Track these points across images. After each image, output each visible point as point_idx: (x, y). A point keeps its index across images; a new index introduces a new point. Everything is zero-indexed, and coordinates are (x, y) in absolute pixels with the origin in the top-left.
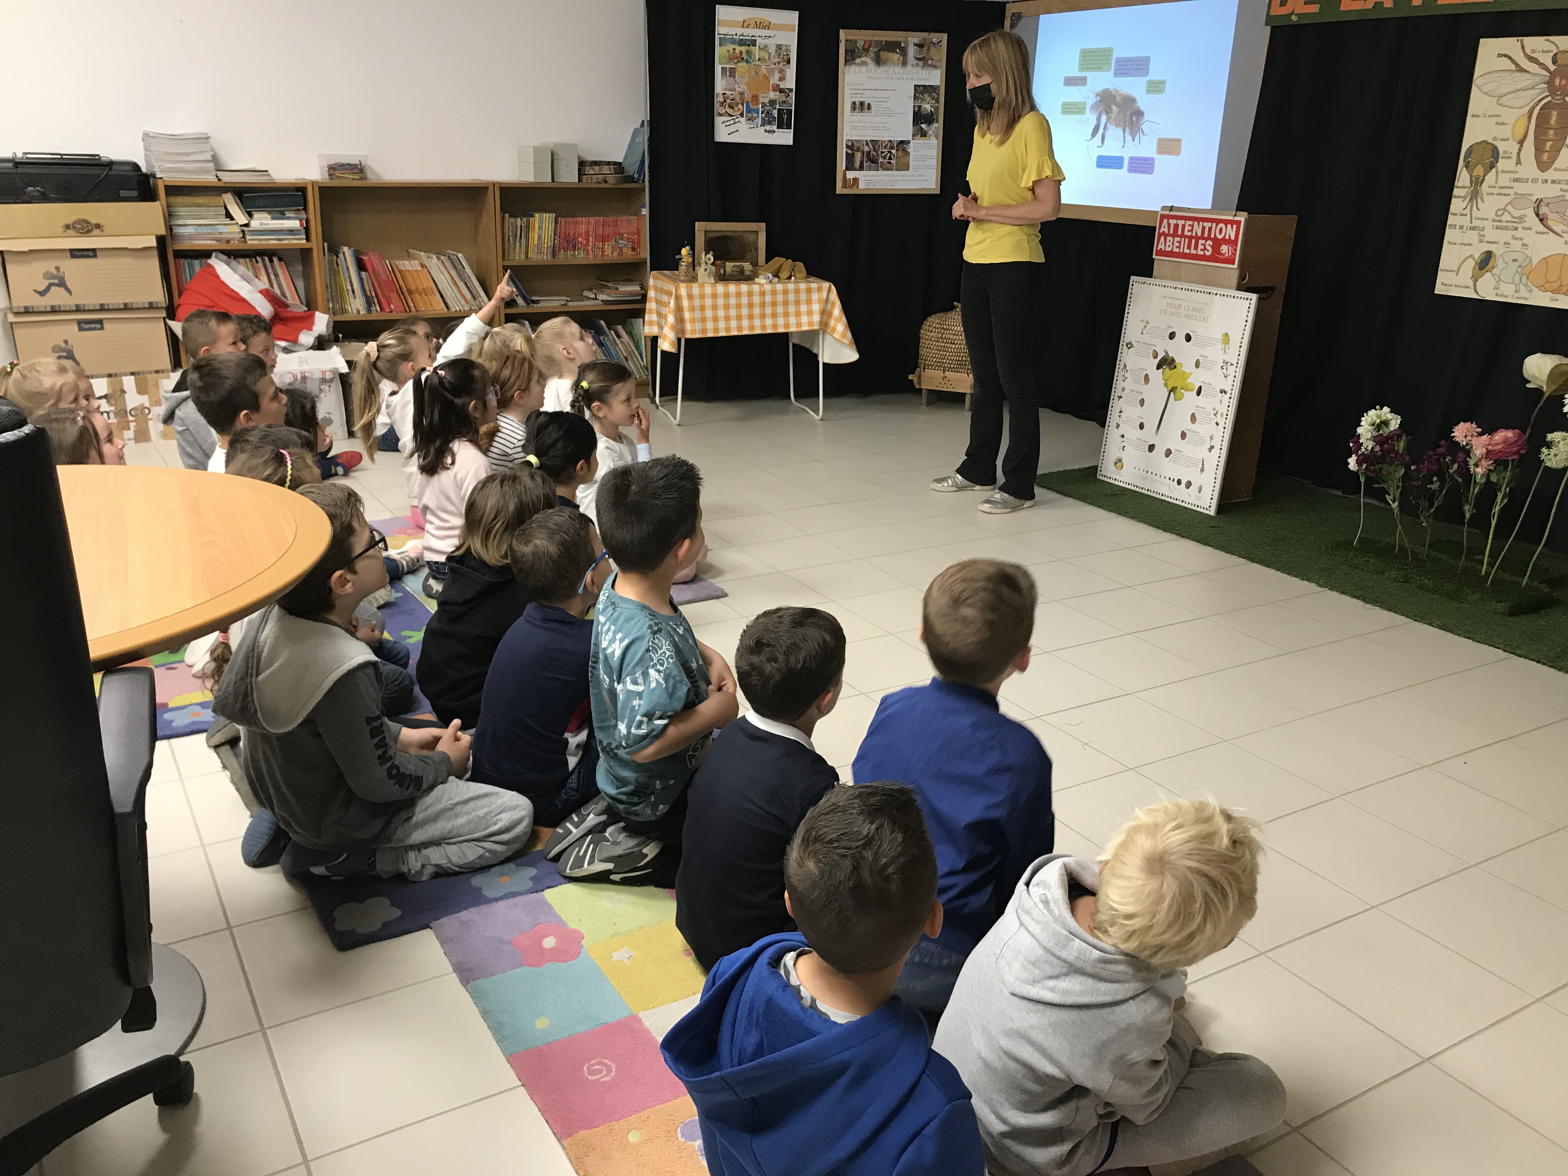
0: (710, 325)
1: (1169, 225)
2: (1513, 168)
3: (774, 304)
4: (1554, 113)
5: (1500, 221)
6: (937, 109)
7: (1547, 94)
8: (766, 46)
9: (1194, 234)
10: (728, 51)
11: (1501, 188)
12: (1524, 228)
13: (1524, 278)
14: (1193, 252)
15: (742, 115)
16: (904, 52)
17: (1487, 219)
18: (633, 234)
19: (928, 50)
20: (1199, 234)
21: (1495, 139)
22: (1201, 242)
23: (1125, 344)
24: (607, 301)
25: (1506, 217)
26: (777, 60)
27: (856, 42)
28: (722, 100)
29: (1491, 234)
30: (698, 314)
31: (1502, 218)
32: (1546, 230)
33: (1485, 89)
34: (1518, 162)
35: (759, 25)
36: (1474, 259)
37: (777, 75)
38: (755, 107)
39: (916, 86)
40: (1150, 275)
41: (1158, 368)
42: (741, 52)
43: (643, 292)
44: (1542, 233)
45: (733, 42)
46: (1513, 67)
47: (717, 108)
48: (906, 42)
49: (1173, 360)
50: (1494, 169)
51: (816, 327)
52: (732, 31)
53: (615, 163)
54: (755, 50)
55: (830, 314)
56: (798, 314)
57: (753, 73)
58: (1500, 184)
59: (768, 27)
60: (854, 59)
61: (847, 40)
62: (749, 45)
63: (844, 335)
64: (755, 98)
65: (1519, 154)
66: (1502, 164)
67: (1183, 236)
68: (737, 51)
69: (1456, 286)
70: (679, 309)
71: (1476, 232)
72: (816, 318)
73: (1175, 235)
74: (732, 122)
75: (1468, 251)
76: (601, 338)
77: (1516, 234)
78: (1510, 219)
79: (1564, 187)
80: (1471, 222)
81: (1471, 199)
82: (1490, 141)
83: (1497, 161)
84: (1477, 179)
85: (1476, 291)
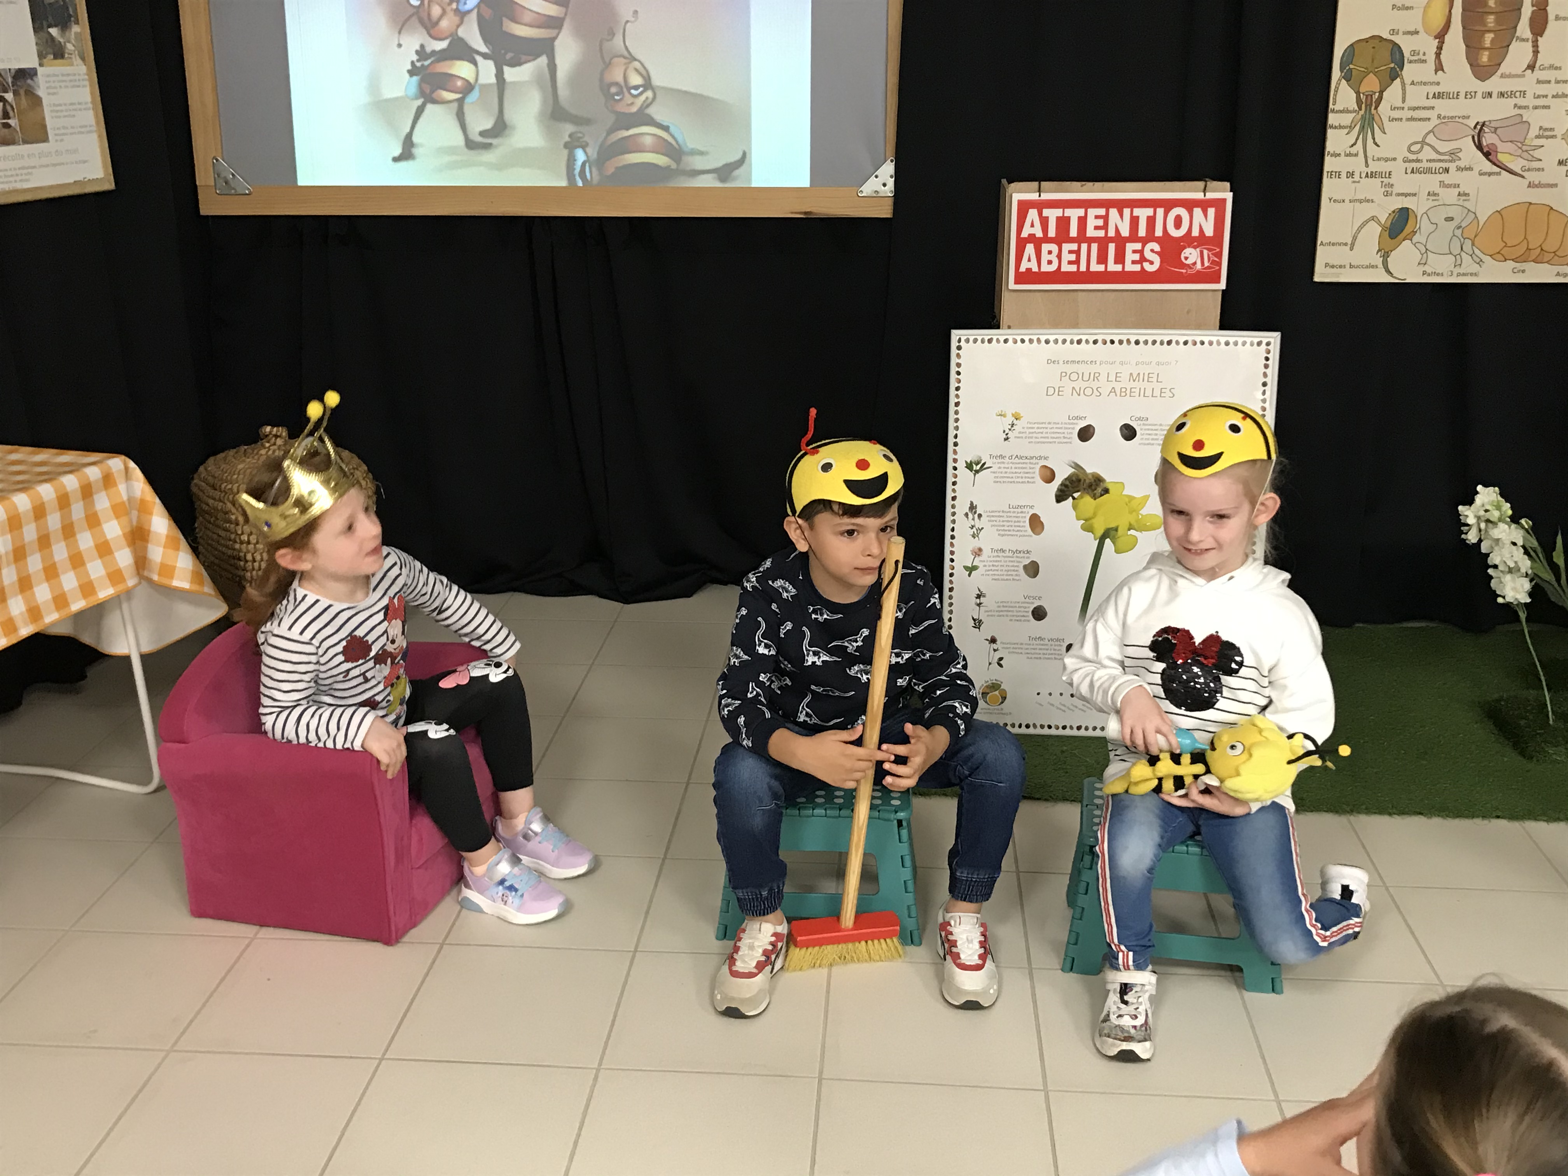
1: (1044, 222)
2: (1434, 78)
5: (1418, 161)
9: (1112, 233)
11: (1410, 109)
12: (1459, 169)
13: (1468, 243)
14: (1113, 267)
17: (1395, 159)
20: (1125, 232)
21: (1393, 32)
22: (1130, 247)
23: (964, 464)
29: (1402, 182)
31: (1420, 156)
32: (1498, 170)
34: (1439, 67)
36: (1379, 223)
40: (999, 323)
44: (1490, 174)
50: (1397, 81)
58: (1410, 102)
69: (1351, 266)
71: (1378, 181)
72: (122, 557)
73: (1062, 237)
75: (1367, 211)
77: (1447, 178)
78: (1435, 156)
79: (1521, 102)
80: (1367, 165)
81: (1362, 128)
82: (1385, 35)
83: (1402, 69)
84: (1369, 96)
85: (1388, 272)
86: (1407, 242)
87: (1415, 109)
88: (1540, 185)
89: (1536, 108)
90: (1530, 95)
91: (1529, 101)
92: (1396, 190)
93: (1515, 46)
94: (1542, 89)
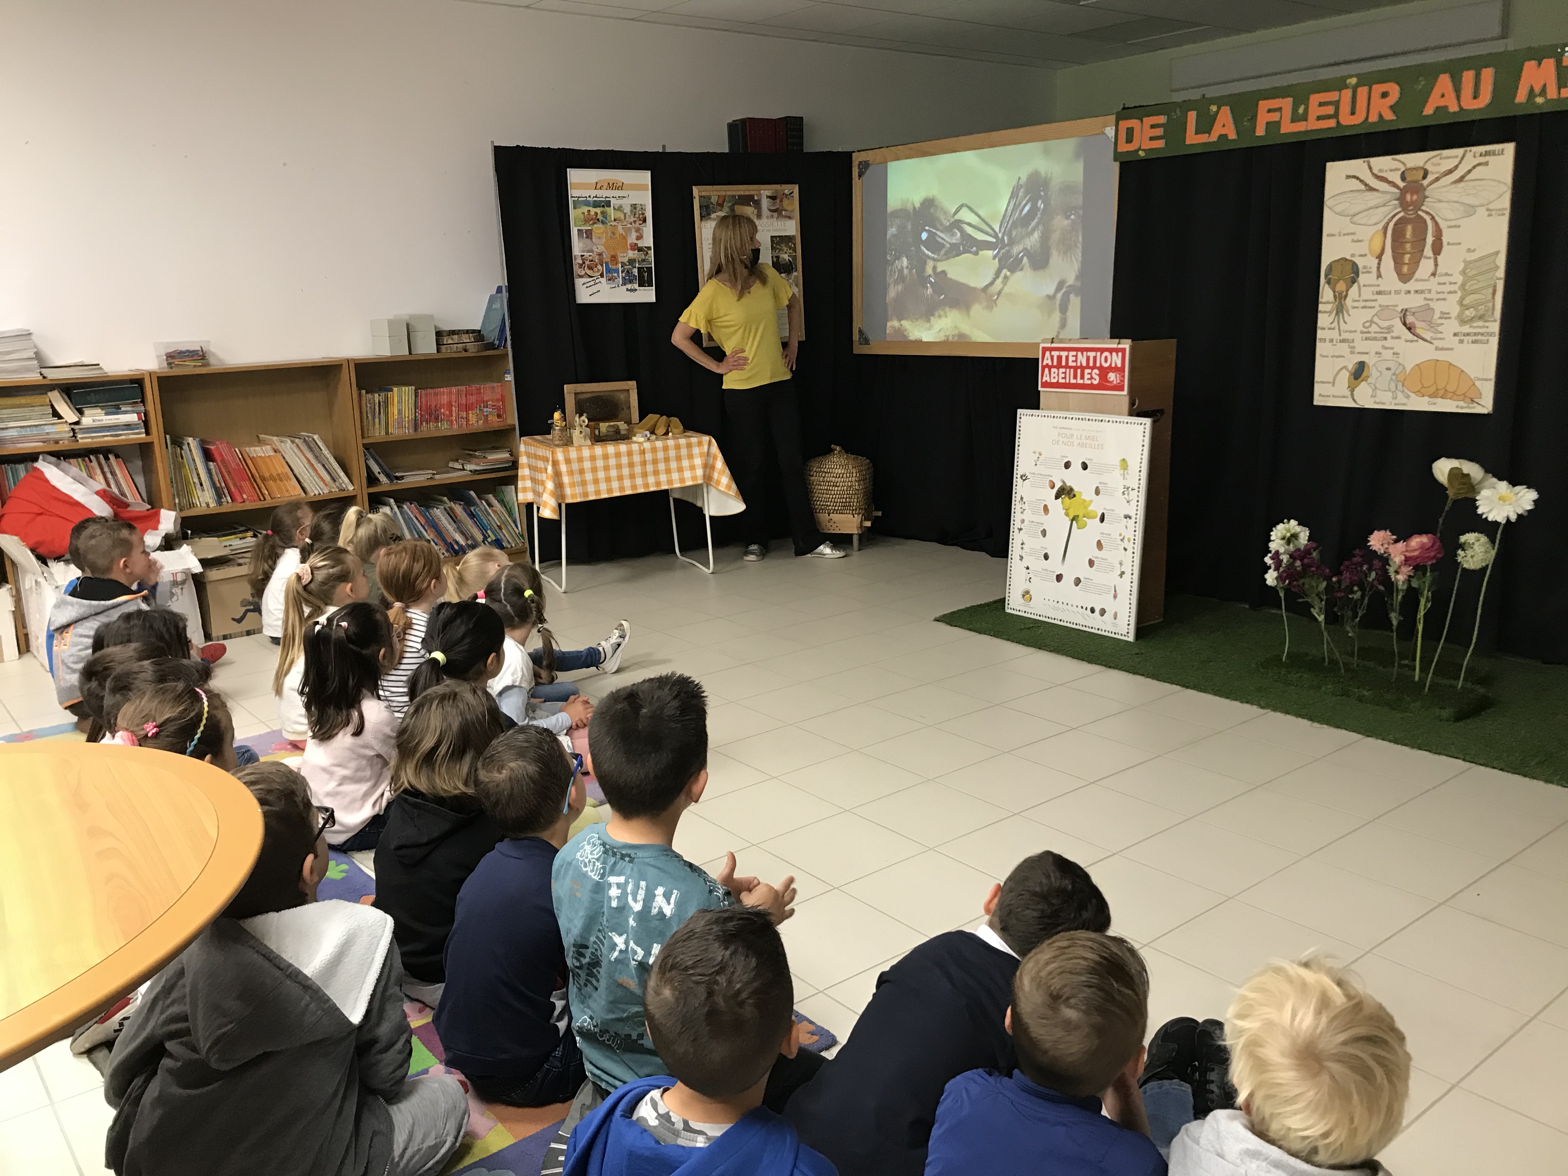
0: (591, 488)
1: (1052, 357)
2: (1375, 282)
3: (655, 462)
4: (1409, 228)
5: (1369, 332)
6: (795, 258)
7: (1399, 210)
8: (621, 206)
9: (1079, 364)
10: (583, 213)
11: (1364, 301)
12: (1393, 338)
13: (1400, 384)
14: (1080, 381)
15: (602, 275)
16: (757, 204)
17: (1355, 331)
18: (498, 400)
19: (781, 201)
20: (1084, 364)
21: (1353, 255)
22: (1087, 371)
23: (1019, 476)
24: (476, 471)
25: (1374, 328)
26: (632, 219)
27: (709, 198)
28: (581, 262)
29: (1361, 345)
30: (577, 478)
31: (1370, 329)
32: (1415, 338)
33: (1338, 209)
34: (1379, 276)
35: (612, 186)
36: (1347, 370)
37: (634, 235)
38: (614, 267)
39: (772, 237)
40: (1037, 407)
41: (1057, 497)
42: (596, 214)
43: (512, 459)
44: (1412, 341)
45: (587, 203)
46: (1363, 187)
47: (577, 270)
48: (760, 195)
49: (1072, 490)
50: (1356, 285)
51: (700, 481)
52: (585, 193)
53: (474, 331)
54: (610, 211)
55: (713, 467)
56: (680, 470)
57: (610, 234)
58: (1364, 297)
59: (621, 187)
60: (709, 214)
61: (700, 197)
62: (603, 206)
63: (728, 487)
64: (614, 258)
65: (1378, 268)
66: (1362, 278)
67: (1067, 366)
68: (592, 213)
69: (1334, 396)
70: (557, 474)
71: (1345, 345)
72: (699, 472)
73: (1059, 366)
74: (592, 283)
75: (1340, 363)
76: (472, 509)
77: (1387, 344)
78: (1378, 330)
79: (1428, 296)
80: (1340, 335)
81: (1337, 313)
82: (1348, 257)
83: (1358, 276)
84: (1340, 294)
85: (1354, 400)
86: (1364, 383)
87: (1366, 301)
88: (1442, 349)
89: (1438, 300)
90: (1433, 292)
91: (1433, 295)
92: (1357, 350)
93: (1423, 262)
94: (1441, 288)
